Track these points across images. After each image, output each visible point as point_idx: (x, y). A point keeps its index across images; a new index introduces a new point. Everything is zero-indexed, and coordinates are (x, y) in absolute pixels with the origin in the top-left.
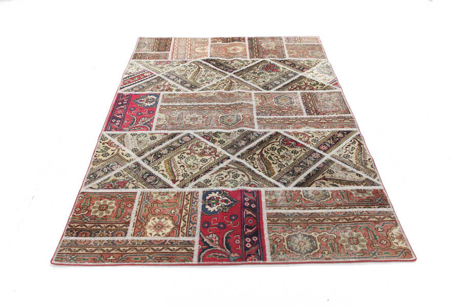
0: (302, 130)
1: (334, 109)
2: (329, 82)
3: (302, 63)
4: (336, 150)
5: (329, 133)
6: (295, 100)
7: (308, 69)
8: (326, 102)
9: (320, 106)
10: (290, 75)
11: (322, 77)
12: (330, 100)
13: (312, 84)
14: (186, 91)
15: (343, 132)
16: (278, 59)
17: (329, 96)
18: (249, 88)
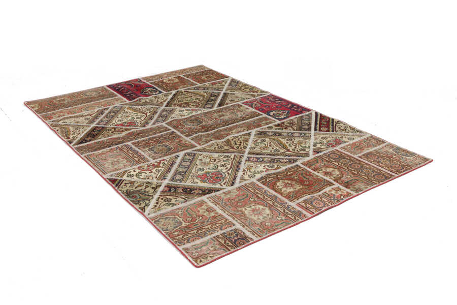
0: (124, 134)
1: (103, 156)
2: (124, 182)
3: (179, 199)
4: (88, 130)
5: (99, 137)
6: (150, 153)
7: (163, 192)
8: (116, 160)
9: (120, 155)
10: (178, 177)
11: (136, 185)
12: (112, 163)
13: (143, 174)
14: (262, 129)
15: (86, 141)
16: (218, 193)
17: (116, 167)
18: (207, 148)
